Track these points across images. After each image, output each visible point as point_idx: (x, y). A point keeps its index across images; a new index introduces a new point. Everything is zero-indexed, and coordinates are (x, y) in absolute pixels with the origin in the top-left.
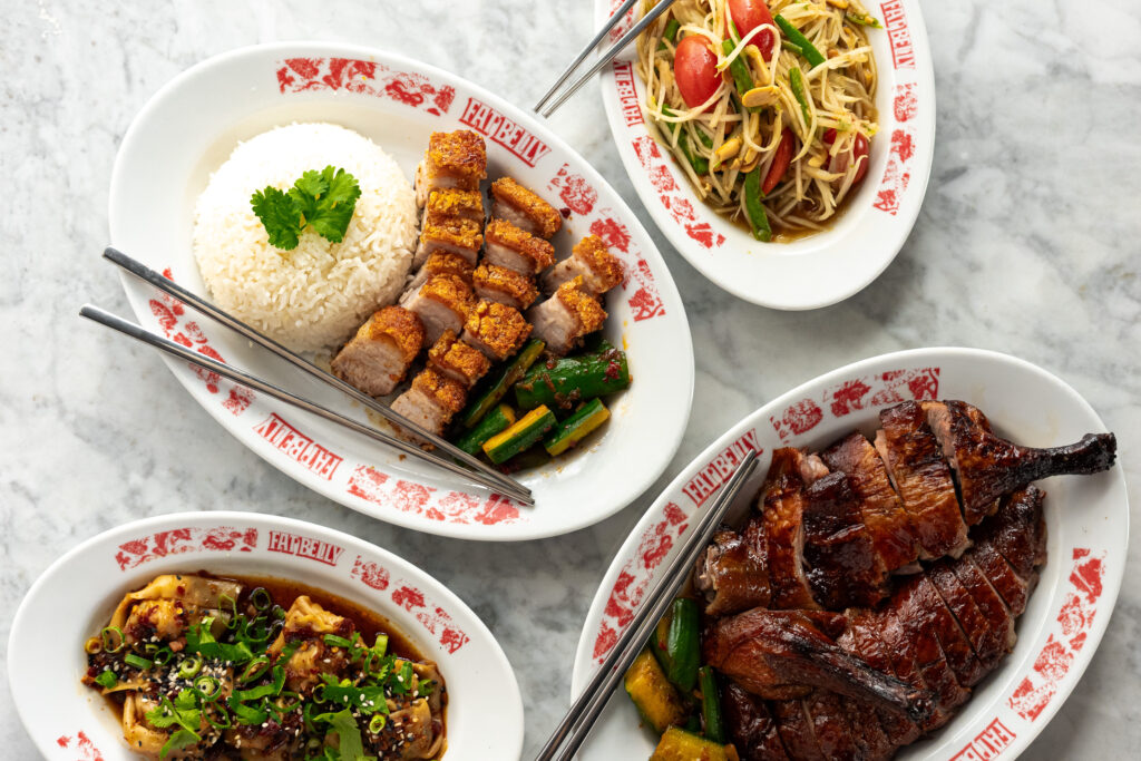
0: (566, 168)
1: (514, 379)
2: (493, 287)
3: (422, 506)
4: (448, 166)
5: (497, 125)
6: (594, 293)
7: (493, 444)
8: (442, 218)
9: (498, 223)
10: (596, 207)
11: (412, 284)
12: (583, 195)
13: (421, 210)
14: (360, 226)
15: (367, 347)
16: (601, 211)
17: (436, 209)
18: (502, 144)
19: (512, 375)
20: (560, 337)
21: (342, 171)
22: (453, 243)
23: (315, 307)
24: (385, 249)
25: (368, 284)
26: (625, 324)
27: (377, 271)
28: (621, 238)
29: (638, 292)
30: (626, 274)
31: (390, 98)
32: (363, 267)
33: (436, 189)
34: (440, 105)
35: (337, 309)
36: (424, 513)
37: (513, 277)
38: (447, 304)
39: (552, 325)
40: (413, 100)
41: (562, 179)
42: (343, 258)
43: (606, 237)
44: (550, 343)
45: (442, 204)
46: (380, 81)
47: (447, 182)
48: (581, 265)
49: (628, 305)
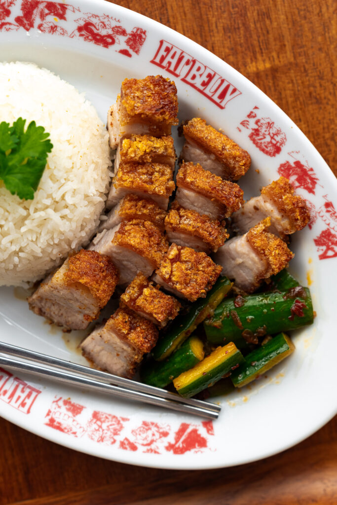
0: (255, 111)
1: (203, 317)
2: (184, 231)
3: (116, 437)
4: (140, 114)
5: (188, 68)
6: (282, 233)
7: (185, 381)
8: (134, 164)
9: (190, 168)
10: (285, 149)
11: (105, 225)
12: (272, 138)
13: (113, 152)
14: (52, 178)
15: (62, 293)
16: (289, 154)
17: (128, 157)
18: (193, 86)
19: (201, 314)
20: (247, 277)
21: (33, 123)
22: (146, 191)
23: (10, 256)
24: (78, 199)
25: (62, 233)
26: (310, 261)
27: (70, 220)
28: (309, 181)
29: (323, 232)
30: (312, 214)
31: (82, 38)
32: (55, 217)
33: (127, 136)
34: (131, 48)
35: (31, 258)
36: (118, 444)
37: (204, 222)
38: (140, 252)
39: (241, 265)
40: (105, 41)
41: (252, 122)
42: (36, 210)
43: (293, 179)
44: (238, 280)
45: (135, 152)
46: (71, 23)
47: (139, 129)
48: (269, 206)
49: (313, 244)
